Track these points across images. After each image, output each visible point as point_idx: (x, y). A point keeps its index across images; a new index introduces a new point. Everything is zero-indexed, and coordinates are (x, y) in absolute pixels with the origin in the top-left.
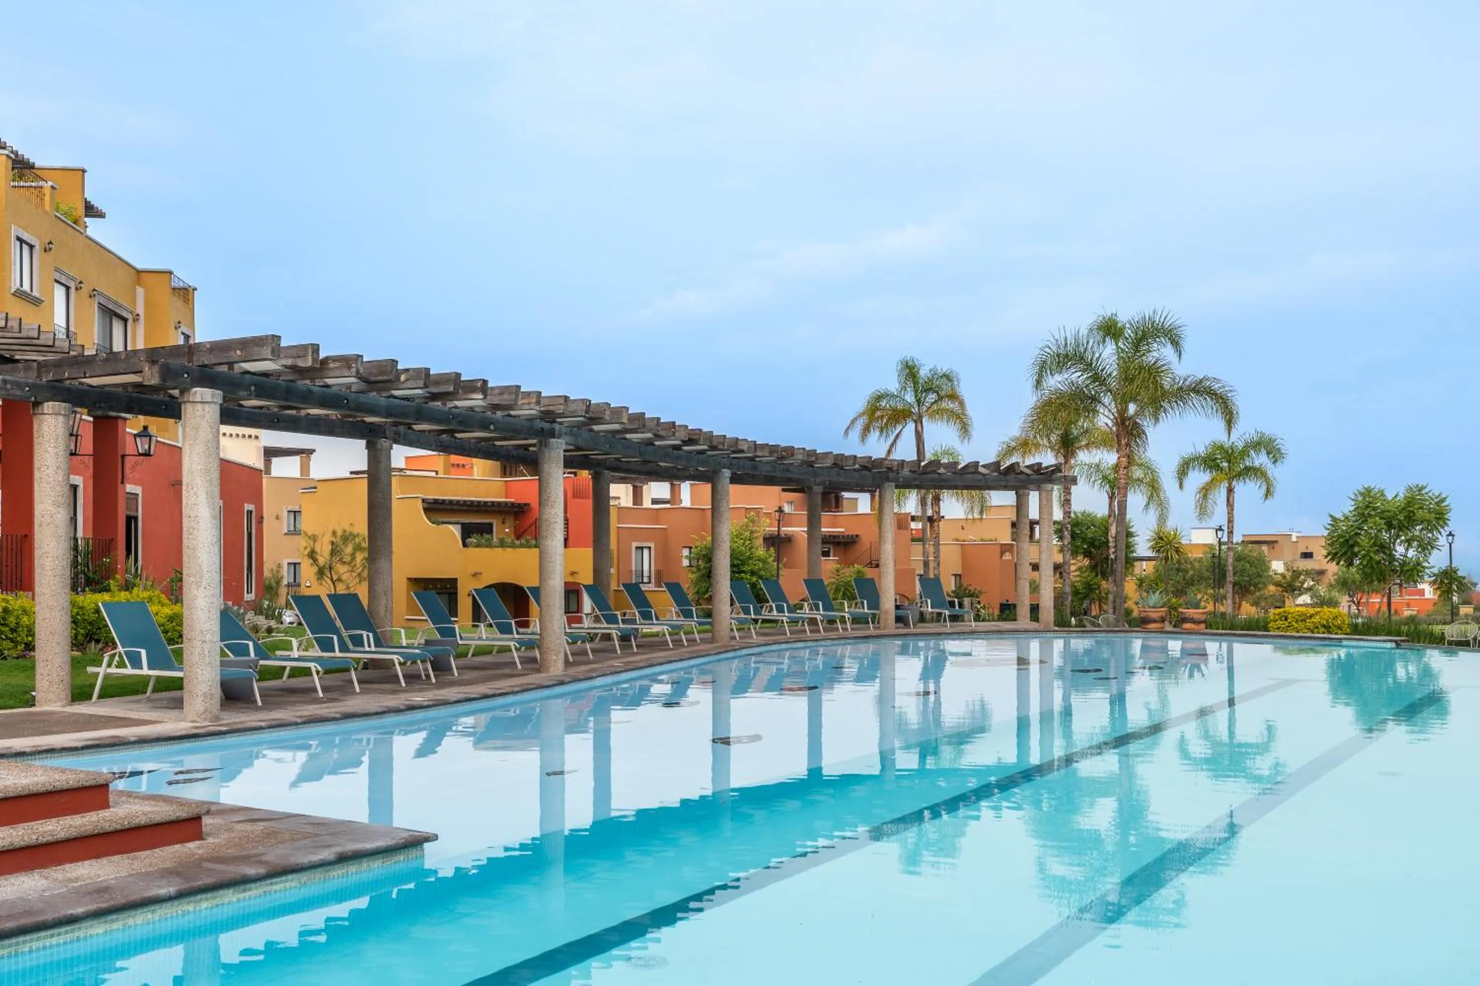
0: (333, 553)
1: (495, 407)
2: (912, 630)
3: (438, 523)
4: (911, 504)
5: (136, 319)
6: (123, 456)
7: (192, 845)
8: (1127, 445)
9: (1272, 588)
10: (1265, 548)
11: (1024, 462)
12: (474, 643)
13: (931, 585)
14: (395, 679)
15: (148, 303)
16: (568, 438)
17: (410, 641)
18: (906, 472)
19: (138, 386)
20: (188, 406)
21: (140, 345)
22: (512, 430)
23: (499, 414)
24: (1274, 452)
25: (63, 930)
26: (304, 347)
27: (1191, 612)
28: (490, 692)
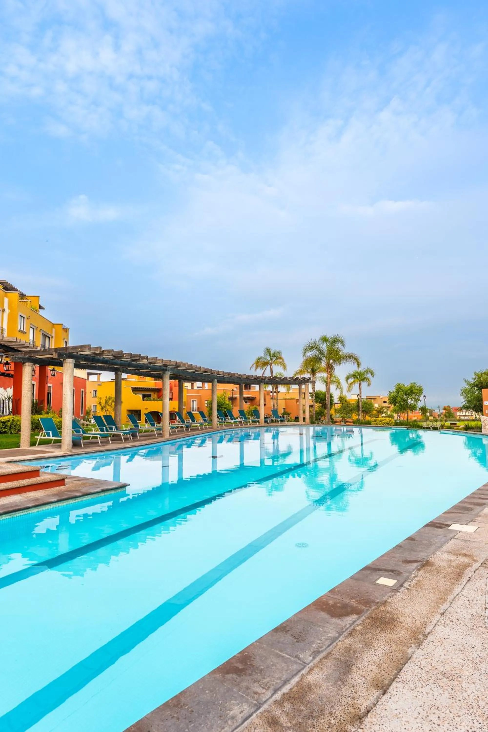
0: (106, 402)
1: (150, 363)
2: (269, 425)
3: (136, 394)
4: (269, 388)
5: (52, 337)
6: (47, 376)
7: (62, 487)
8: (330, 372)
9: (375, 412)
10: (373, 401)
11: (300, 376)
12: (144, 429)
13: (275, 412)
14: (121, 439)
15: (56, 333)
16: (171, 372)
17: (126, 429)
18: (267, 379)
19: (52, 358)
20: (65, 364)
21: (53, 347)
22: (155, 369)
23: (151, 365)
24: (372, 374)
25: (25, 511)
26: (97, 348)
27: (349, 419)
28: (148, 443)
